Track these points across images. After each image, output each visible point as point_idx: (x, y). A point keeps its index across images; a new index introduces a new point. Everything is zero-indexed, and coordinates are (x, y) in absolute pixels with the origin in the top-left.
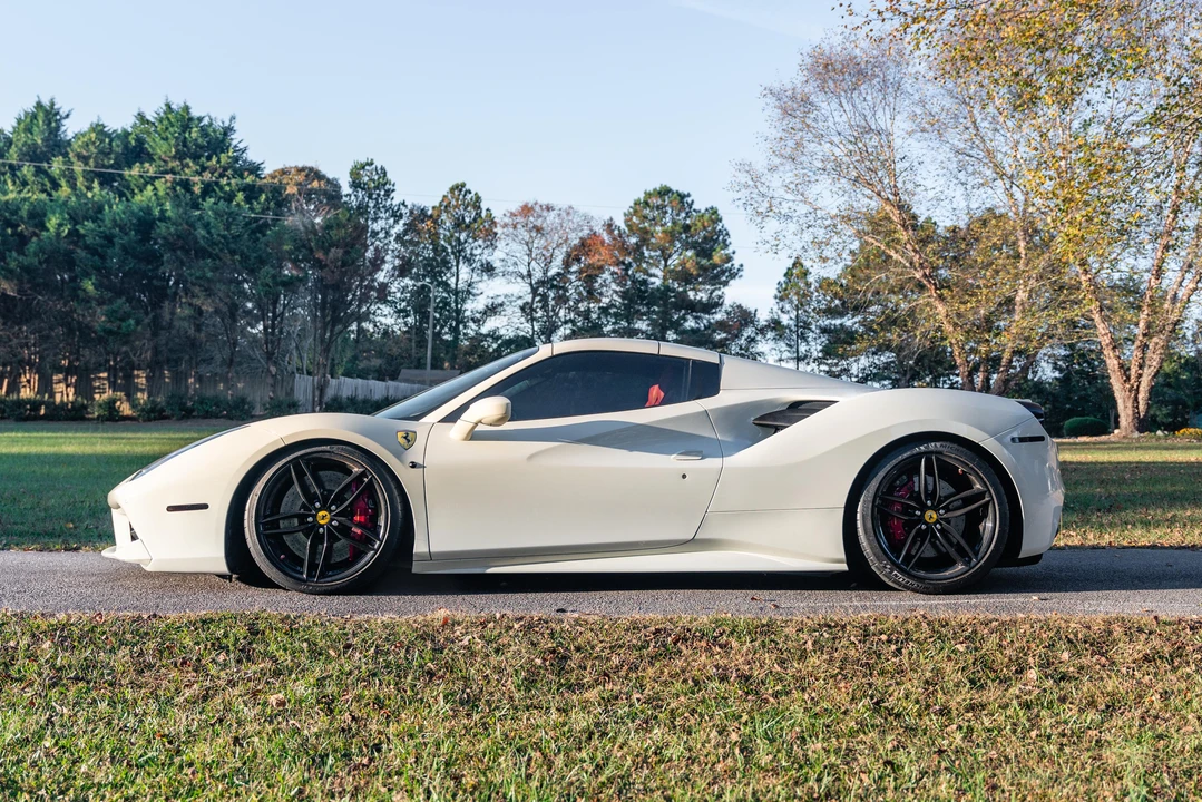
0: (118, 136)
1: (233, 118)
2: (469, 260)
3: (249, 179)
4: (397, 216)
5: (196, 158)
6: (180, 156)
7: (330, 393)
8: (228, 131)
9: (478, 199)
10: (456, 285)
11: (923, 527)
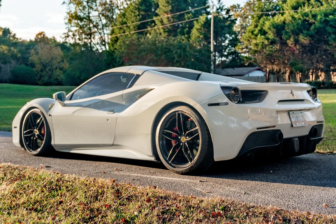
11: (181, 144)
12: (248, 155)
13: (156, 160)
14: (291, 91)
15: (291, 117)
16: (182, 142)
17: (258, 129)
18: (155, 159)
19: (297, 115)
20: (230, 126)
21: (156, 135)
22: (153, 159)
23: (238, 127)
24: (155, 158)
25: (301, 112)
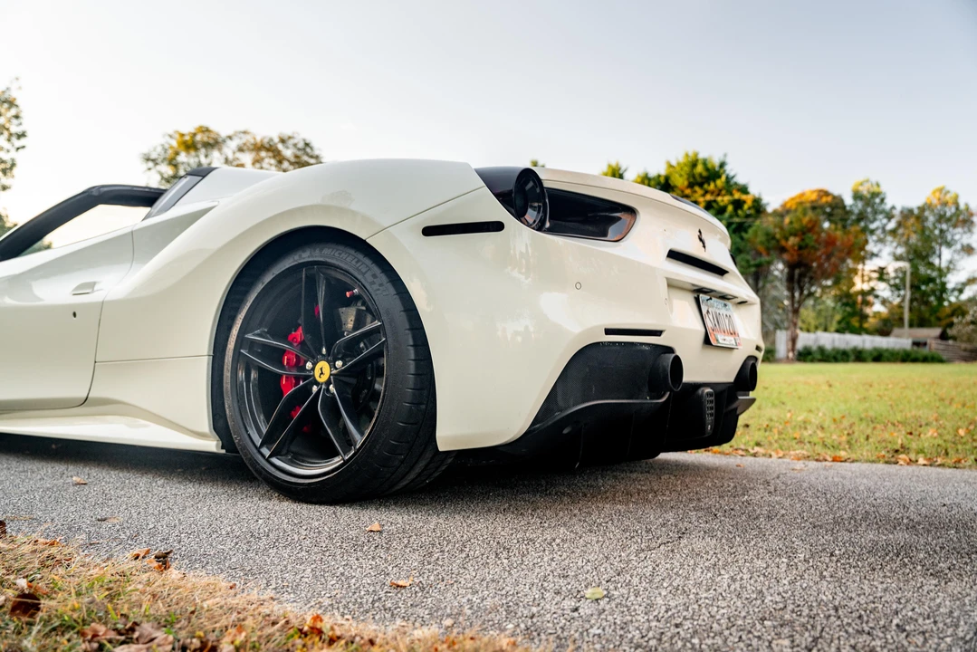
0: (654, 179)
1: (725, 155)
2: (949, 245)
3: (737, 196)
4: (889, 217)
5: (701, 185)
6: (691, 186)
7: (800, 345)
8: (722, 165)
9: (957, 197)
10: (940, 263)
11: (315, 389)
12: (565, 431)
13: (222, 448)
14: (700, 232)
15: (704, 312)
16: (317, 383)
17: (608, 332)
18: (217, 445)
19: (718, 312)
20: (499, 333)
21: (226, 357)
22: (212, 445)
23: (532, 329)
24: (221, 445)
25: (725, 305)
